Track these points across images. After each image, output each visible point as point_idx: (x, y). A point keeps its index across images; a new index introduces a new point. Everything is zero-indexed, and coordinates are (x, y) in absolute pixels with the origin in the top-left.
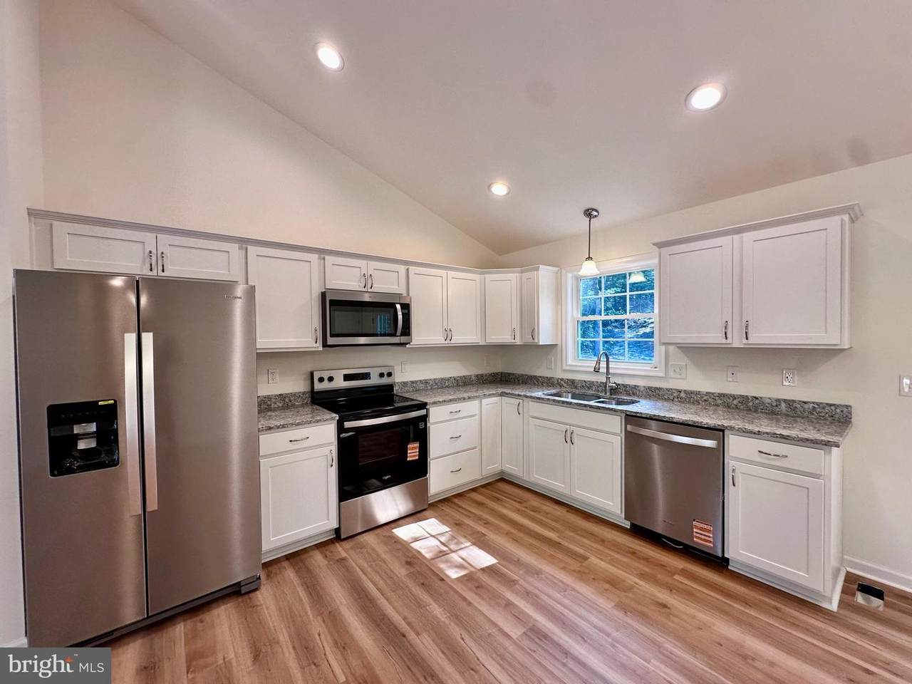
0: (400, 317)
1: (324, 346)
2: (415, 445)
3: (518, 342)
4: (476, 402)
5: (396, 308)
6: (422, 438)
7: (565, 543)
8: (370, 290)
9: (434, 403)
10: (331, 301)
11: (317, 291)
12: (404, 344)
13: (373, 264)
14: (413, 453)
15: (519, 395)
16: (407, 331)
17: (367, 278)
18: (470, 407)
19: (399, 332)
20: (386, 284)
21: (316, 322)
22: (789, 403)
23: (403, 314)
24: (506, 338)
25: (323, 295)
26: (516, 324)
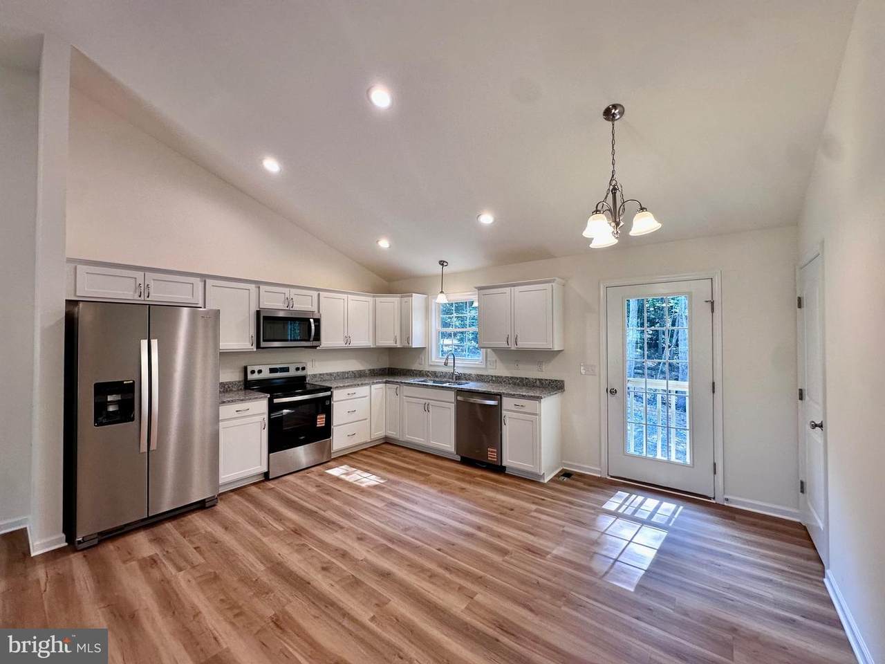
0: (313, 327)
1: (257, 348)
2: (322, 416)
3: (399, 345)
4: (367, 388)
5: (310, 323)
6: (328, 411)
7: (418, 470)
8: (291, 309)
9: (337, 387)
10: (264, 317)
11: (254, 309)
12: (315, 347)
13: (294, 291)
14: (321, 421)
15: (397, 382)
16: (318, 337)
17: (289, 301)
18: (363, 391)
19: (312, 339)
20: (303, 304)
21: (252, 331)
22: (540, 380)
23: (315, 326)
24: (390, 343)
25: (258, 313)
26: (398, 333)
